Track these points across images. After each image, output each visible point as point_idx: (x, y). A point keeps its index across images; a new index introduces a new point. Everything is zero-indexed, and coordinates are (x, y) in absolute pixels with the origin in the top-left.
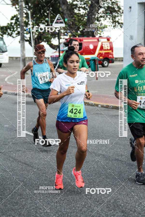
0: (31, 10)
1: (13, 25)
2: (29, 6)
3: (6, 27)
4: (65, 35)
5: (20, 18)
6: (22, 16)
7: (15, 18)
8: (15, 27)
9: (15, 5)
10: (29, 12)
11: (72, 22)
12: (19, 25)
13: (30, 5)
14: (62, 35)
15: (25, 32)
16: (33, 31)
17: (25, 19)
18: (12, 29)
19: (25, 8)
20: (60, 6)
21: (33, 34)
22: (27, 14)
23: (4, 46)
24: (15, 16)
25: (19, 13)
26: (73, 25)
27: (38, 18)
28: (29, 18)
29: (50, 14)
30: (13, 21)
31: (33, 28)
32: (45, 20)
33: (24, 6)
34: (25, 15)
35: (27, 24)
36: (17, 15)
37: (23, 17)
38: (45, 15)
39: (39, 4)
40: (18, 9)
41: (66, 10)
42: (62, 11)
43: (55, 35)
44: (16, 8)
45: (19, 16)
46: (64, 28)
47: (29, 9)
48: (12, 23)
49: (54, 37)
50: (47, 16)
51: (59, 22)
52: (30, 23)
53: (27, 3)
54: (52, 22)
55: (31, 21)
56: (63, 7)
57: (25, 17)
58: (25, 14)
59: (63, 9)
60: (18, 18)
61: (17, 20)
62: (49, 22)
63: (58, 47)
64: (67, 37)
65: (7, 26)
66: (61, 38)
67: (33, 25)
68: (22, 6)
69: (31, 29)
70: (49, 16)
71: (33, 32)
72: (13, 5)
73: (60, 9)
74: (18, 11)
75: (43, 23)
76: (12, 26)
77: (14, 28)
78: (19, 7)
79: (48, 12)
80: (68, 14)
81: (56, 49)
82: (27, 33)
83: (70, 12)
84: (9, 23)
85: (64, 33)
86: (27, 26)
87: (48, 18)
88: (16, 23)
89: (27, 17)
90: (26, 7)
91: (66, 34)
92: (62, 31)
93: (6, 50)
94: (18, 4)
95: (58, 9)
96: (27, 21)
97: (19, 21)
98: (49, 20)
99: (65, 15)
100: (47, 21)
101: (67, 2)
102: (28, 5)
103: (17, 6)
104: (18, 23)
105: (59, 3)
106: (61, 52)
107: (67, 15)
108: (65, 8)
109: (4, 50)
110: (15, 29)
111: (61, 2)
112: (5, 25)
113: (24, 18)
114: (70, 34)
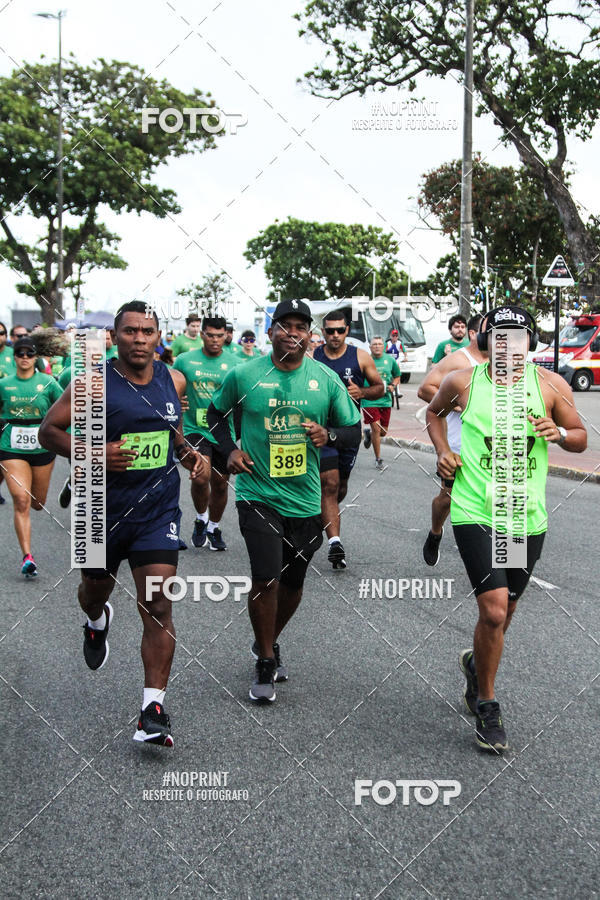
0: (490, 245)
1: (443, 279)
2: (484, 233)
3: (424, 284)
4: (572, 307)
5: (461, 263)
6: (466, 259)
7: (448, 264)
8: (447, 283)
9: (451, 232)
10: (484, 248)
11: (593, 274)
12: (457, 280)
13: (487, 231)
14: (566, 307)
15: (472, 298)
16: (492, 295)
17: (472, 266)
18: (440, 290)
19: (475, 240)
20: (562, 235)
21: (491, 303)
22: (478, 253)
23: (419, 332)
24: (448, 258)
25: (459, 252)
26: (593, 282)
27: (506, 263)
28: (483, 264)
29: (536, 253)
30: (444, 271)
31: (491, 287)
32: (523, 268)
33: (473, 234)
34: (473, 257)
35: (477, 278)
36: (454, 254)
37: (469, 260)
38: (523, 257)
39: (510, 229)
40: (457, 240)
41: (578, 244)
42: (568, 247)
43: (549, 306)
44: (452, 238)
45: (458, 259)
46: (571, 290)
47: (485, 241)
48: (439, 275)
49: (545, 313)
50: (530, 260)
51: (559, 275)
52: (486, 275)
53: (479, 227)
54: (541, 274)
55: (489, 272)
56: (571, 237)
57: (473, 260)
58: (475, 252)
59: (569, 243)
60: (457, 264)
61: (454, 266)
62: (534, 273)
63: (555, 335)
64: (578, 313)
65: (429, 282)
66: (562, 315)
67: (492, 279)
68: (467, 232)
69: (487, 290)
70: (535, 259)
71: (490, 299)
72: (446, 230)
73: (564, 243)
74: (458, 244)
75: (518, 277)
76: (441, 282)
77: (444, 288)
78: (459, 236)
79: (532, 248)
80: (583, 253)
81: (549, 343)
82: (475, 302)
83: (589, 249)
84: (435, 275)
85: (570, 302)
86: (477, 284)
87: (531, 263)
88: (450, 274)
89: (479, 260)
90: (477, 237)
91: (575, 303)
92: (566, 297)
93: (422, 341)
94: (458, 228)
95: (559, 242)
96: (478, 270)
97: (458, 271)
98: (534, 266)
99: (577, 257)
100: (528, 272)
101: (583, 225)
102: (483, 230)
103: (455, 234)
104: (456, 274)
105: (562, 226)
106: (560, 350)
107: (580, 257)
108: (577, 240)
109: (416, 341)
110: (448, 289)
111: (566, 225)
112: (424, 278)
113: (471, 263)
114: (585, 305)
